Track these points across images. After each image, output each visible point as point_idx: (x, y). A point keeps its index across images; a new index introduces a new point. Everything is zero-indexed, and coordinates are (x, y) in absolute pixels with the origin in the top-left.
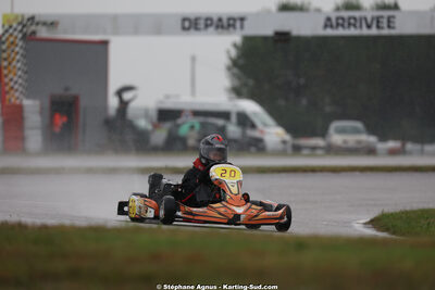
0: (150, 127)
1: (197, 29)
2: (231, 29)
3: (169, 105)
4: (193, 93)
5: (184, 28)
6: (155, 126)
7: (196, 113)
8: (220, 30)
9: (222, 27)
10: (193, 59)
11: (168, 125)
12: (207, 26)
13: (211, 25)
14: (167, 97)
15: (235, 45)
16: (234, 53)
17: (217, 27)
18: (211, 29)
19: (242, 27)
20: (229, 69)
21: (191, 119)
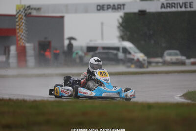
0: (83, 55)
1: (103, 10)
2: (119, 10)
3: (92, 44)
4: (103, 38)
5: (98, 10)
6: (86, 54)
7: (104, 48)
8: (114, 10)
9: (115, 9)
10: (102, 24)
11: (91, 54)
12: (108, 9)
13: (110, 8)
14: (91, 41)
15: (121, 17)
16: (120, 20)
17: (113, 9)
18: (110, 10)
19: (124, 9)
20: (118, 28)
21: (102, 51)
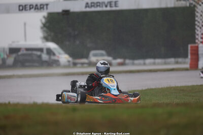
0: (6, 57)
1: (25, 10)
2: (42, 10)
3: (15, 46)
4: (26, 40)
5: (19, 10)
6: (8, 56)
7: (27, 49)
8: (37, 10)
9: (38, 9)
10: (25, 24)
11: (14, 55)
12: (30, 9)
13: (33, 8)
14: (13, 42)
15: (44, 17)
16: (44, 21)
17: (35, 9)
18: (33, 10)
19: (47, 8)
20: (42, 28)
21: (25, 52)
